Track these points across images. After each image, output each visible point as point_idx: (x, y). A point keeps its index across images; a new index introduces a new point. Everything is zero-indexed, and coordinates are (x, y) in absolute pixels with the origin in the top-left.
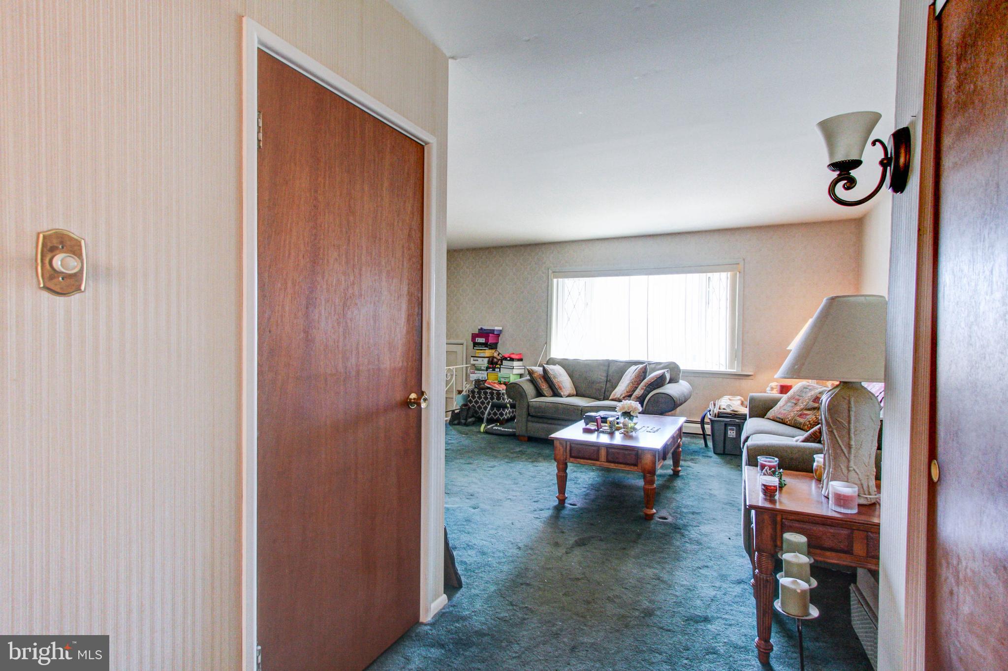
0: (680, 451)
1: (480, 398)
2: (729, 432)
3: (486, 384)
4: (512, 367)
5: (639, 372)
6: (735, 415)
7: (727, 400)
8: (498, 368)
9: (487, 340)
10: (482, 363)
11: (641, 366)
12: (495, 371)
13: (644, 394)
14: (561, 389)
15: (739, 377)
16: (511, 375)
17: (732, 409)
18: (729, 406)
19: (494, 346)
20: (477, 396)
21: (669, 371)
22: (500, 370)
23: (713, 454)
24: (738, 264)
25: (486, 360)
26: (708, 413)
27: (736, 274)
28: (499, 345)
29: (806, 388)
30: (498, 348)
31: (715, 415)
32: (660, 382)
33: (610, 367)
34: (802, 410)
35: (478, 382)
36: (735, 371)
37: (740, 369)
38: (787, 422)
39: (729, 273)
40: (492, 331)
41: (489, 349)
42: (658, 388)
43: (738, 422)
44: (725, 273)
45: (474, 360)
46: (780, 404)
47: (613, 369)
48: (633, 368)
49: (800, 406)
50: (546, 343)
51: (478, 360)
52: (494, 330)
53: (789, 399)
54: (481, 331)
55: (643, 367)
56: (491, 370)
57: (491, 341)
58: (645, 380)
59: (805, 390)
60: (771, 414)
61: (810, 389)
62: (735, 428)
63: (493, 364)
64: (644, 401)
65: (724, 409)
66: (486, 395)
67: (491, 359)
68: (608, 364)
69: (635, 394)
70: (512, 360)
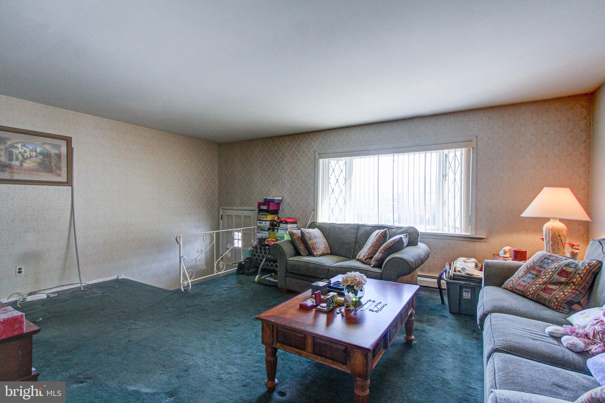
0: (413, 320)
1: (261, 253)
2: (464, 294)
3: (265, 242)
4: (286, 229)
5: (380, 236)
6: (469, 278)
7: (462, 262)
8: (276, 229)
9: (269, 207)
10: (265, 225)
11: (382, 231)
12: (274, 231)
13: (383, 257)
14: (315, 250)
15: (473, 240)
16: (285, 235)
17: (467, 272)
18: (464, 269)
19: (275, 212)
20: (259, 251)
21: (408, 236)
22: (278, 231)
23: (449, 313)
24: (472, 141)
25: (268, 223)
26: (444, 273)
27: (470, 150)
28: (280, 211)
29: (548, 259)
30: (279, 213)
31: (451, 277)
32: (398, 246)
33: (359, 231)
34: (545, 283)
35: (261, 241)
36: (469, 234)
37: (474, 233)
38: (529, 295)
39: (463, 149)
40: (273, 201)
41: (270, 214)
42: (396, 252)
43: (473, 285)
44: (460, 149)
45: (259, 223)
46: (519, 273)
47: (361, 232)
48: (377, 231)
49: (543, 279)
50: (314, 210)
51: (262, 223)
52: (274, 200)
53: (529, 270)
54: (265, 201)
55: (383, 232)
56: (271, 230)
57: (271, 208)
58: (384, 245)
59: (546, 260)
60: (509, 283)
61: (552, 261)
62: (470, 290)
63: (274, 226)
64: (383, 264)
65: (459, 271)
66: (265, 251)
67: (272, 222)
68: (358, 227)
69: (375, 256)
70: (286, 223)
